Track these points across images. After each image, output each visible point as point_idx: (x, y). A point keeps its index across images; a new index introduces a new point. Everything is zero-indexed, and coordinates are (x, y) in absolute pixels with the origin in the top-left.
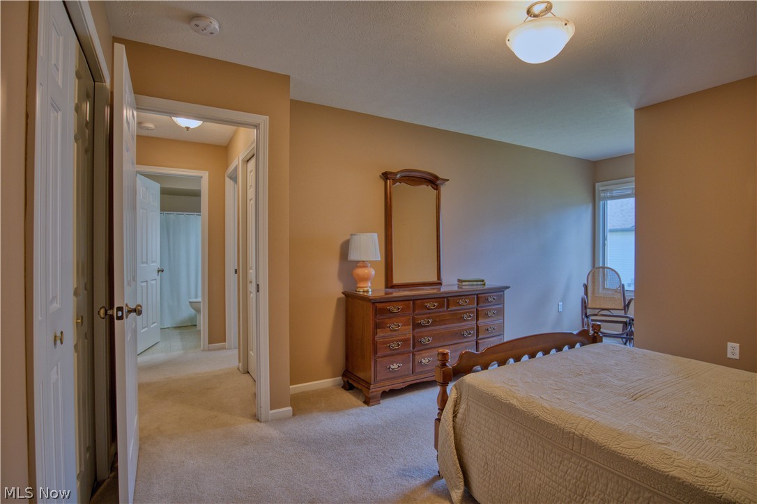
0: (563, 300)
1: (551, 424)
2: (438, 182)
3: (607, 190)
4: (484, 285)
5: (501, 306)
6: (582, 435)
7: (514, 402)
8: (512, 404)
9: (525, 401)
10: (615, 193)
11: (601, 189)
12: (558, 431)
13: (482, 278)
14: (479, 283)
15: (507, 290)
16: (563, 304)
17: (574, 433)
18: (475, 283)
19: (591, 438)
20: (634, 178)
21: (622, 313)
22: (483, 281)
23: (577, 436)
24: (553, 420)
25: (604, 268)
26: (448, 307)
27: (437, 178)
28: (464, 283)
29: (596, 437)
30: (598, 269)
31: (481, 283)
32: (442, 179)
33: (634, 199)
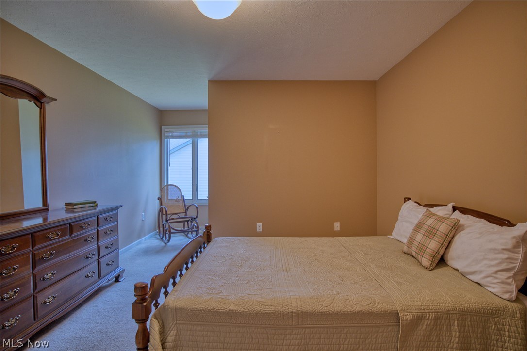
0: (144, 212)
1: (272, 313)
2: (44, 100)
3: (170, 132)
4: (96, 206)
5: (115, 224)
6: (298, 311)
7: (232, 307)
8: (233, 310)
9: (241, 303)
10: (175, 134)
11: (166, 130)
12: (279, 316)
13: (94, 200)
14: (91, 205)
15: (120, 208)
16: (145, 214)
17: (292, 312)
18: (87, 205)
19: (304, 310)
20: (207, 126)
21: (183, 215)
22: (95, 202)
23: (295, 313)
24: (273, 309)
25: (168, 185)
26: (71, 233)
27: (43, 95)
28: (76, 207)
29: (308, 307)
30: (164, 187)
31: (93, 204)
32: (49, 98)
33: (207, 139)
